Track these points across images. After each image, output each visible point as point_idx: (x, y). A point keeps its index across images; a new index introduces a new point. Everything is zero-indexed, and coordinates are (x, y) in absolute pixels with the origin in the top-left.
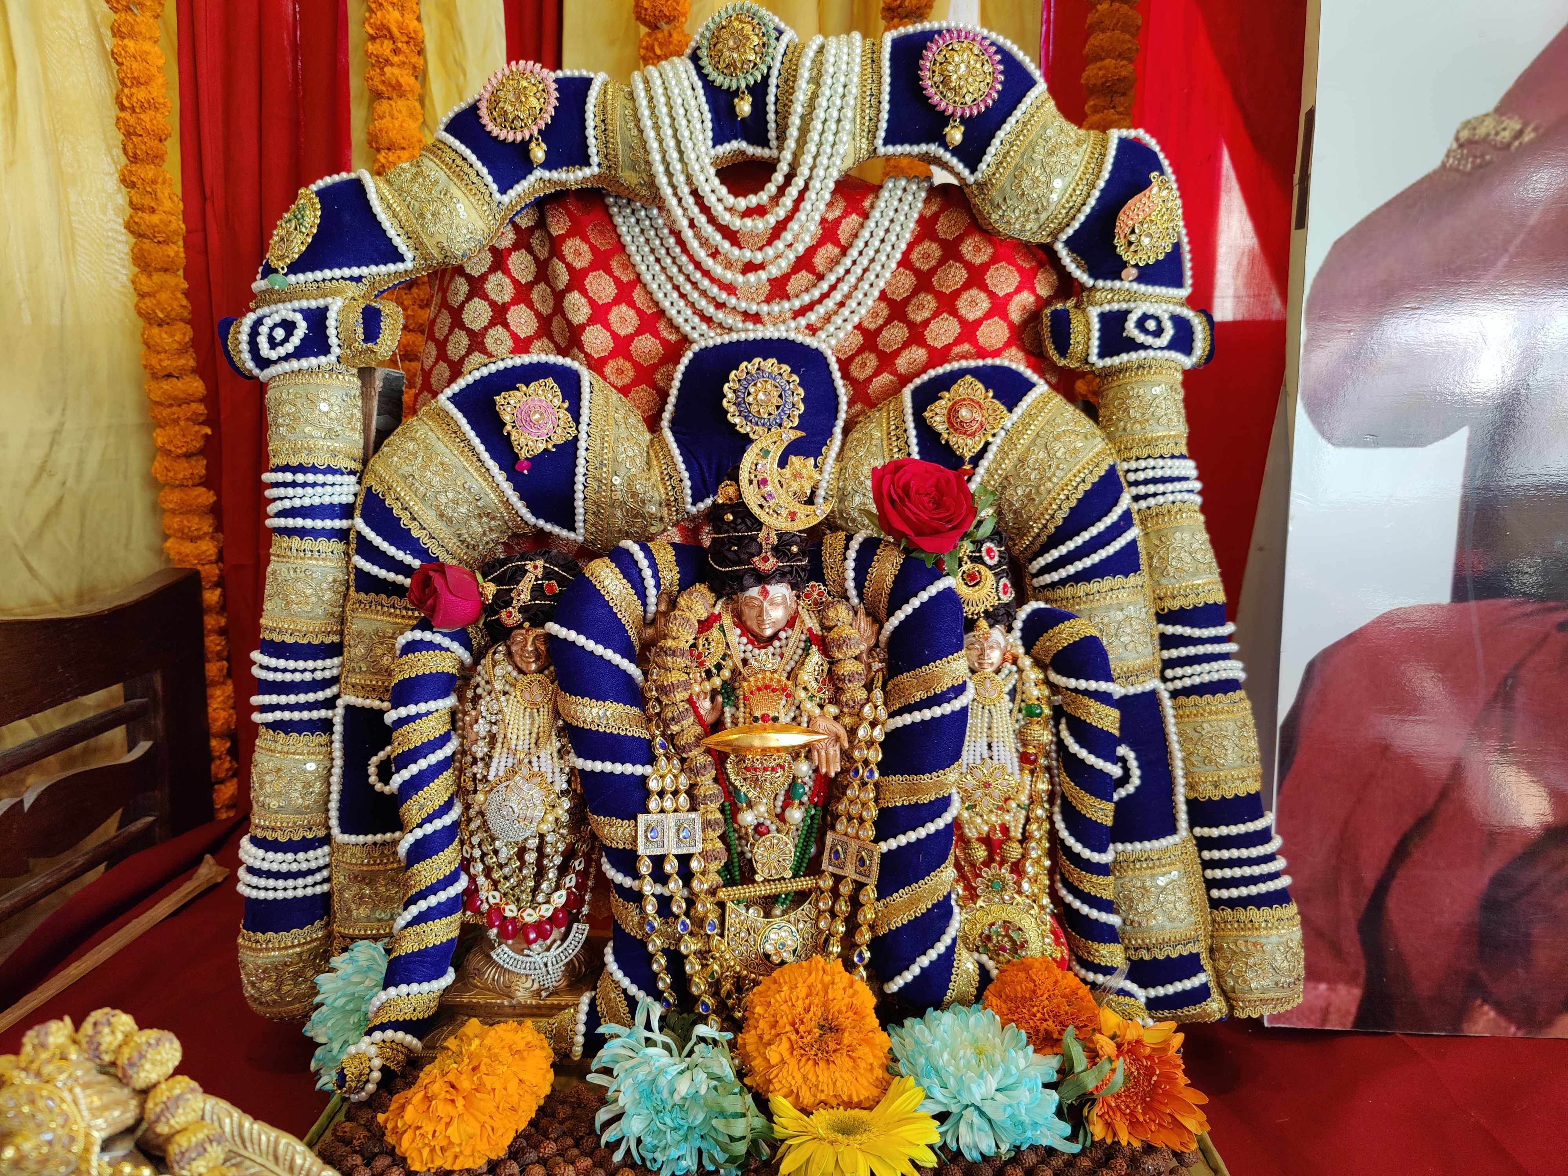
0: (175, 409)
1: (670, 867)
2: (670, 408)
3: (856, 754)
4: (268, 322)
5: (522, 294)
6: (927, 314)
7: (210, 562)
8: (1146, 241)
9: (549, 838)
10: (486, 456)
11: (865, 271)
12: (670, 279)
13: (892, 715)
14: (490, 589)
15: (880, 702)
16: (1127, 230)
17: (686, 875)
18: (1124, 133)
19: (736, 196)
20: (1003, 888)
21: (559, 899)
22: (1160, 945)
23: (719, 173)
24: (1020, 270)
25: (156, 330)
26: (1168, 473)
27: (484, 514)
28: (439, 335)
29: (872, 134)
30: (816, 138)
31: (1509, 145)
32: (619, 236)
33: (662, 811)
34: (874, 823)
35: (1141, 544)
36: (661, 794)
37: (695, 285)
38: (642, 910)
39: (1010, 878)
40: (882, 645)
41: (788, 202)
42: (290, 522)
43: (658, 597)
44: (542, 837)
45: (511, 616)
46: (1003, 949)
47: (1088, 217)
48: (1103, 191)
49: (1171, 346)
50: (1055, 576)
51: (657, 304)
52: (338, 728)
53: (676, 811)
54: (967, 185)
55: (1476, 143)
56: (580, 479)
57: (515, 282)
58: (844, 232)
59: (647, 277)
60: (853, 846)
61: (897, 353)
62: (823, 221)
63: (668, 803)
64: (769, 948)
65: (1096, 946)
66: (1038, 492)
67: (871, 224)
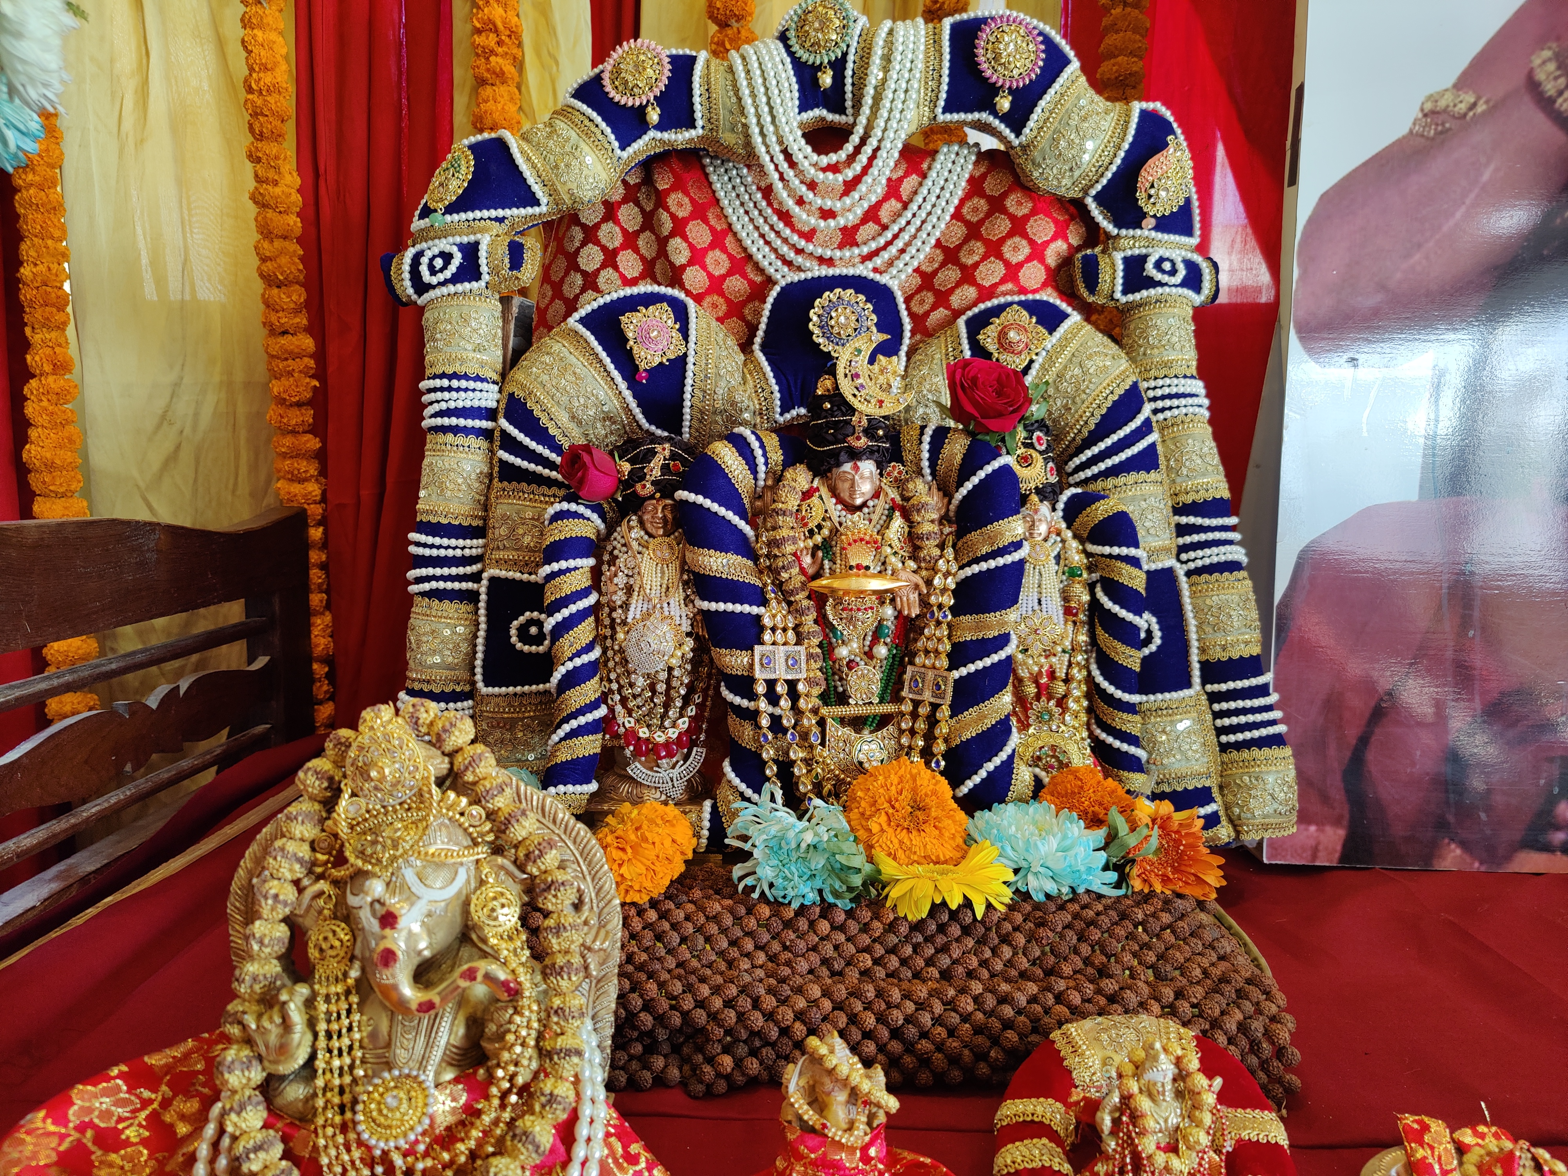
0: (290, 362)
1: (781, 689)
2: (760, 333)
3: (933, 599)
4: (429, 254)
5: (630, 241)
6: (976, 258)
7: (315, 502)
8: (1163, 194)
9: (676, 673)
10: (611, 367)
11: (923, 222)
12: (757, 228)
13: (961, 568)
14: (626, 467)
15: (951, 557)
16: (1148, 185)
17: (793, 694)
18: (1144, 105)
19: (819, 154)
20: (1051, 719)
21: (683, 724)
22: (1179, 778)
23: (804, 135)
24: (1056, 222)
25: (275, 291)
26: (1181, 390)
27: (608, 418)
28: (555, 278)
29: (934, 103)
30: (888, 105)
31: (1465, 115)
32: (714, 192)
33: (774, 643)
34: (949, 655)
35: (1160, 449)
36: (773, 629)
37: (778, 233)
38: (758, 727)
39: (1057, 711)
40: (951, 514)
41: (863, 158)
42: (446, 421)
43: (766, 473)
44: (670, 669)
45: (646, 488)
46: (1052, 767)
47: (1114, 174)
48: (1127, 152)
49: (1183, 284)
50: (1089, 473)
51: (745, 250)
52: (483, 597)
53: (784, 644)
54: (1012, 148)
55: (1438, 113)
56: (688, 389)
57: (624, 231)
58: (906, 188)
59: (737, 227)
60: (930, 674)
61: (951, 291)
62: (889, 180)
63: (779, 636)
64: (862, 757)
65: (1126, 774)
66: (1074, 402)
67: (929, 182)
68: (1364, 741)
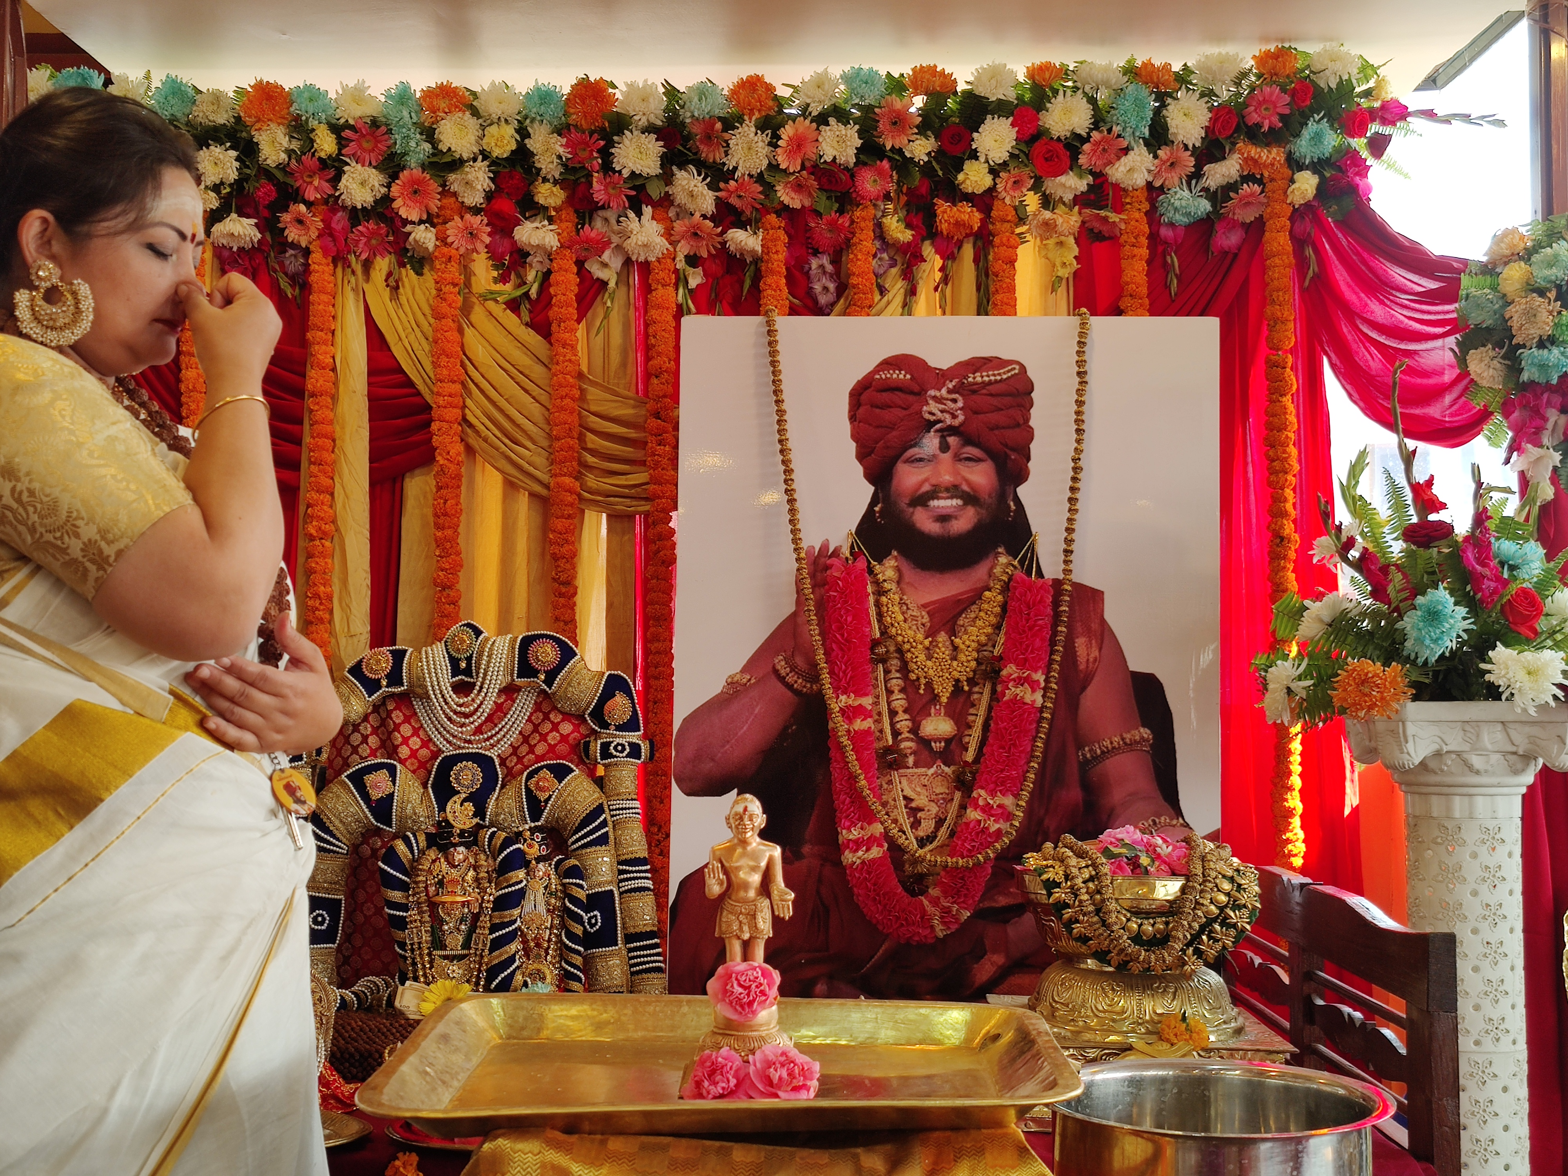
2: (432, 778)
3: (484, 905)
8: (616, 716)
10: (359, 799)
12: (435, 726)
13: (497, 892)
16: (609, 711)
18: (612, 672)
22: (607, 987)
23: (453, 689)
24: (572, 724)
26: (625, 806)
27: (357, 821)
31: (746, 684)
32: (415, 710)
34: (489, 929)
35: (610, 834)
37: (444, 728)
41: (478, 701)
43: (417, 854)
47: (594, 707)
48: (599, 697)
49: (628, 756)
50: (576, 846)
51: (429, 737)
55: (733, 683)
56: (394, 807)
57: (372, 726)
58: (504, 708)
59: (425, 726)
60: (482, 937)
61: (524, 757)
62: (496, 703)
66: (570, 813)
67: (515, 705)
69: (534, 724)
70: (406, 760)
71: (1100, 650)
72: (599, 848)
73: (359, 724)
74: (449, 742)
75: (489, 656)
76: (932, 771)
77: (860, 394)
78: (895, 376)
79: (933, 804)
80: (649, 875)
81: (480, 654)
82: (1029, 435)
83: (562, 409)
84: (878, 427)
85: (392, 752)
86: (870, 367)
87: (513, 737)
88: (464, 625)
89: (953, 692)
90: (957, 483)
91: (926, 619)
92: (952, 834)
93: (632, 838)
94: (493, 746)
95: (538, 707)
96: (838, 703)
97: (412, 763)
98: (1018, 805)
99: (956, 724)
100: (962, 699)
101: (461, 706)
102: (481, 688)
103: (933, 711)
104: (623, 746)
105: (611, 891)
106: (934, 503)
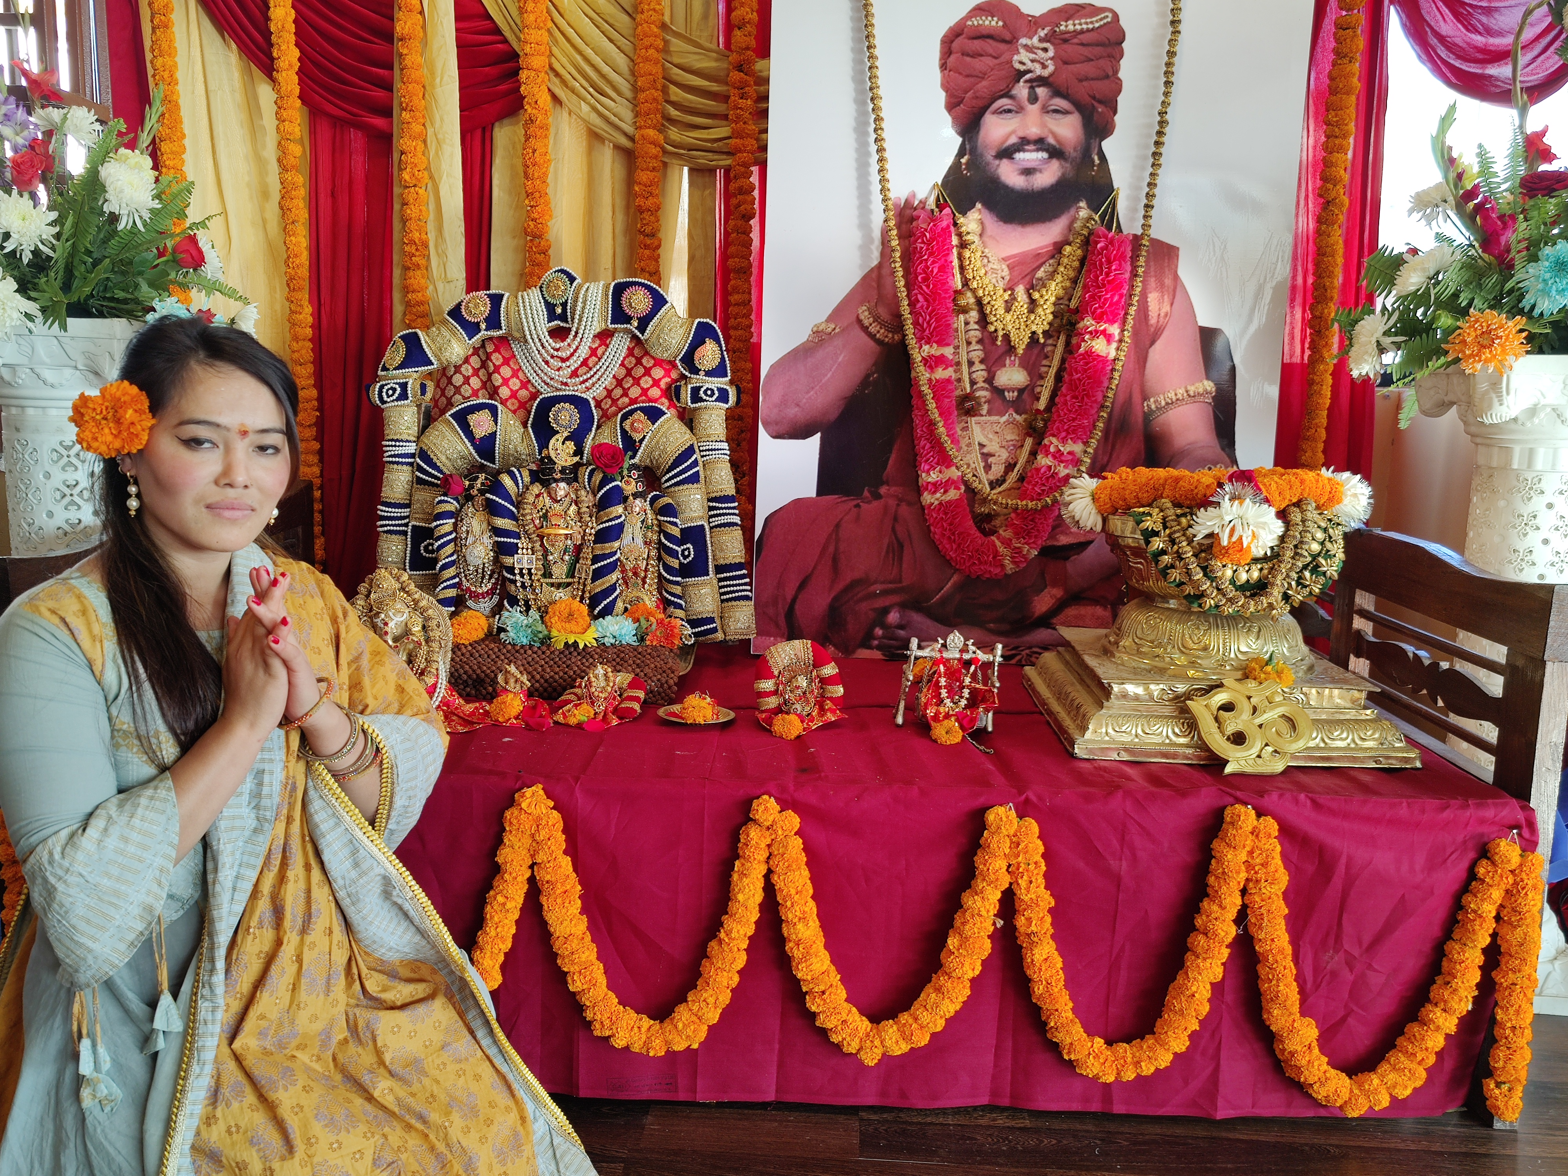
0: (306, 404)
2: (531, 419)
3: (586, 538)
4: (386, 387)
5: (476, 372)
6: (629, 385)
7: (317, 477)
8: (705, 361)
9: (486, 565)
10: (464, 437)
11: (607, 367)
12: (533, 368)
14: (467, 483)
15: (594, 521)
16: (699, 357)
17: (530, 575)
19: (555, 342)
20: (637, 586)
21: (490, 586)
22: (699, 613)
23: (549, 334)
24: (664, 370)
26: (716, 447)
27: (462, 457)
28: (443, 386)
29: (606, 320)
31: (830, 333)
32: (513, 353)
33: (523, 554)
35: (701, 473)
36: (522, 549)
37: (542, 371)
38: (516, 586)
39: (641, 583)
41: (575, 344)
42: (393, 459)
43: (523, 486)
44: (484, 564)
45: (474, 492)
47: (685, 353)
48: (690, 344)
49: (719, 400)
50: (669, 483)
51: (528, 378)
52: (409, 533)
53: (527, 554)
54: (641, 340)
55: (819, 332)
57: (473, 368)
58: (599, 352)
59: (524, 368)
60: (585, 567)
61: (618, 399)
62: (591, 348)
63: (525, 552)
64: (556, 598)
66: (663, 454)
67: (609, 349)
68: (794, 600)
69: (627, 368)
70: (507, 400)
71: (1172, 304)
72: (690, 485)
73: (461, 366)
74: (547, 384)
75: (584, 302)
76: (1004, 418)
77: (952, 42)
78: (987, 23)
79: (1003, 450)
80: (737, 512)
81: (576, 301)
82: (1118, 87)
83: (647, 59)
84: (967, 76)
85: (494, 393)
86: (963, 13)
87: (608, 381)
88: (558, 271)
89: (1028, 345)
90: (1043, 135)
91: (1006, 273)
92: (1021, 479)
93: (721, 477)
94: (588, 389)
95: (630, 352)
96: (919, 352)
97: (513, 404)
98: (1085, 452)
99: (1029, 374)
100: (1036, 351)
101: (557, 350)
102: (577, 333)
103: (1008, 362)
104: (712, 390)
105: (703, 526)
106: (1019, 156)
